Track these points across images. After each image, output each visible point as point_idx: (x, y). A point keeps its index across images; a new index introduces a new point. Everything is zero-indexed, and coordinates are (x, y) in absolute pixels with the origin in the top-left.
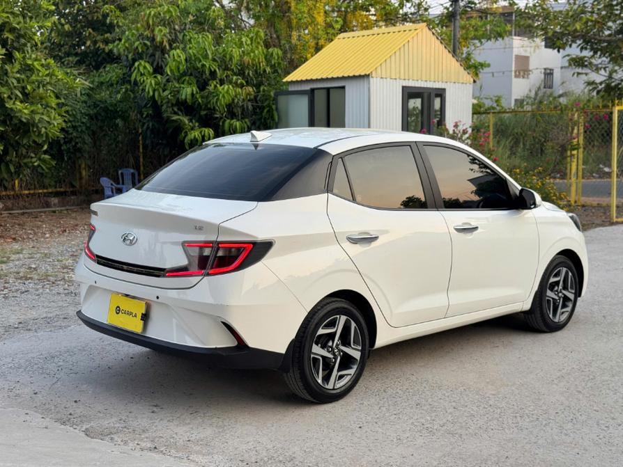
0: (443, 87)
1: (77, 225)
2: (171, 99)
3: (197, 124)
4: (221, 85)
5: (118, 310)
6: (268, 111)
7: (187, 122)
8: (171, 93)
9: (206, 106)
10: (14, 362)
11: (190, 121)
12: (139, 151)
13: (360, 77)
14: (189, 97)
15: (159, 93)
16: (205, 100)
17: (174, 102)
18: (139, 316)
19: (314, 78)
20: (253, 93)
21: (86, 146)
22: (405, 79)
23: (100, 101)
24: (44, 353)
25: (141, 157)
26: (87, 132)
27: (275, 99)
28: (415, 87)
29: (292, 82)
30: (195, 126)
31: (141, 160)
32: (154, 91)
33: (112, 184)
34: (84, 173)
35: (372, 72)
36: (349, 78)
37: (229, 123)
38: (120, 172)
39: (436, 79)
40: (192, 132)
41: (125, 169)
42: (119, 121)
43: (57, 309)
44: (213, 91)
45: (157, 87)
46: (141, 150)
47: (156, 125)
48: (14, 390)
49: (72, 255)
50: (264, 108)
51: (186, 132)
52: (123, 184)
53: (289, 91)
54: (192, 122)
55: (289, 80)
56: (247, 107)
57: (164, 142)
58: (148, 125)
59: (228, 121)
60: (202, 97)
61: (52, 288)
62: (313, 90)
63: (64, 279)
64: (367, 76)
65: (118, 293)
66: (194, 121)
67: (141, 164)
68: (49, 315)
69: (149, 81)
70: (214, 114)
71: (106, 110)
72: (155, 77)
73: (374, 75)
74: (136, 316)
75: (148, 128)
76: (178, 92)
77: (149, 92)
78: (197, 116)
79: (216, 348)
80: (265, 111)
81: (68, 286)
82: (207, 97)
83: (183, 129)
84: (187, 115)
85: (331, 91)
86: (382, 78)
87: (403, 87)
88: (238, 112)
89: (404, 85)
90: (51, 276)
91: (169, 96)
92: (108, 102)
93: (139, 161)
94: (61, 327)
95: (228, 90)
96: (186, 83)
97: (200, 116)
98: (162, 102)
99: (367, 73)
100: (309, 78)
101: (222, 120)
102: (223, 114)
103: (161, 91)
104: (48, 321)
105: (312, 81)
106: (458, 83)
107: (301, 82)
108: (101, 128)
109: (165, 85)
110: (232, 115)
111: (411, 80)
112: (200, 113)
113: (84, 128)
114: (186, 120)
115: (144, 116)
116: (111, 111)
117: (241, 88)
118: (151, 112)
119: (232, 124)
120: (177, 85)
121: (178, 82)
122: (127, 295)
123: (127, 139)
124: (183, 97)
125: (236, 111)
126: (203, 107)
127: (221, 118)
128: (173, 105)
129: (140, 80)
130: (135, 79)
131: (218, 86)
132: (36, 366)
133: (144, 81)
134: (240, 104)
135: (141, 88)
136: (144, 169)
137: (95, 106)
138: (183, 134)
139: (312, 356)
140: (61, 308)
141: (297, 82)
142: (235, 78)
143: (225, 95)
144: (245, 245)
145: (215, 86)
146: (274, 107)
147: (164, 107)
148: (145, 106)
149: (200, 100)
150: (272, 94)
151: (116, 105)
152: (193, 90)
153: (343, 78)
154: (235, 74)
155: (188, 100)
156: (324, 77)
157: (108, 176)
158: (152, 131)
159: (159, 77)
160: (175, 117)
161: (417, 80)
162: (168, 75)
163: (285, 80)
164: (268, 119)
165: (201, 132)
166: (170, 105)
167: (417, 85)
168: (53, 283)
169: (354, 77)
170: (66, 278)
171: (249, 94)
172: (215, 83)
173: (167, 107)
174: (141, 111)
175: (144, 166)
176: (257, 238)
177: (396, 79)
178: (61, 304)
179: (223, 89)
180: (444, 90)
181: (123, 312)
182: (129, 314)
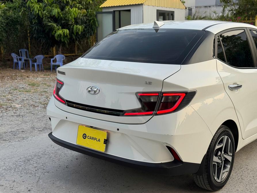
0: (173, 10)
1: (3, 77)
2: (47, 15)
3: (60, 27)
4: (71, 8)
5: (85, 136)
6: (93, 22)
7: (56, 26)
8: (47, 12)
9: (65, 18)
10: (5, 165)
11: (57, 26)
12: (28, 41)
13: (139, 5)
14: (56, 14)
15: (41, 12)
16: (64, 16)
17: (49, 16)
18: (102, 141)
19: (115, 5)
20: (86, 12)
21: (3, 38)
22: (158, 6)
23: (9, 16)
24: (22, 157)
25: (29, 44)
26: (4, 31)
27: (96, 16)
28: (162, 10)
29: (104, 8)
30: (59, 28)
31: (29, 45)
32: (39, 11)
33: (17, 57)
34: (2, 51)
35: (144, 3)
36: (133, 5)
37: (76, 26)
38: (20, 51)
39: (171, 7)
40: (59, 31)
41: (22, 49)
42: (19, 27)
43: (16, 126)
44: (68, 11)
45: (40, 9)
46: (29, 40)
47: (39, 28)
48: (14, 188)
49: (9, 93)
50: (91, 20)
51: (56, 31)
52: (21, 56)
53: (102, 12)
54: (58, 26)
55: (103, 6)
56: (84, 19)
57: (43, 36)
58: (35, 28)
59: (75, 26)
60: (63, 14)
61: (7, 112)
62: (114, 11)
63: (11, 107)
64: (142, 4)
65: (83, 125)
66: (59, 26)
67: (29, 47)
68: (13, 130)
69: (36, 6)
70: (68, 22)
71: (12, 21)
72: (39, 4)
73: (145, 4)
74: (99, 140)
75: (35, 29)
76: (51, 11)
77: (36, 11)
78: (60, 23)
79: (161, 163)
80: (92, 21)
81: (15, 111)
82: (65, 14)
83: (54, 29)
84: (55, 23)
85: (121, 12)
86: (148, 5)
87: (157, 10)
88: (79, 21)
89: (158, 9)
90: (3, 105)
91: (47, 13)
92: (13, 17)
93: (28, 45)
94: (23, 138)
95: (75, 11)
96: (54, 7)
97: (61, 23)
98: (43, 16)
99: (142, 3)
100: (113, 6)
101: (72, 25)
102: (72, 22)
103: (42, 11)
104: (14, 134)
105: (114, 7)
106: (179, 9)
107: (109, 7)
108: (10, 29)
109: (44, 8)
110: (77, 23)
111: (160, 7)
112: (61, 22)
113: (3, 29)
114: (55, 25)
115: (33, 23)
116: (15, 21)
117: (81, 10)
118: (37, 21)
119: (77, 27)
120: (50, 8)
121: (50, 7)
122: (92, 127)
123: (22, 35)
124: (54, 14)
125: (78, 21)
126: (63, 19)
127: (72, 24)
128: (48, 17)
129: (31, 5)
130: (29, 6)
131: (70, 9)
132: (21, 168)
133: (33, 6)
134: (81, 18)
135: (32, 9)
136: (31, 49)
137: (7, 19)
138: (54, 32)
139: (213, 163)
140: (18, 125)
141: (107, 8)
142: (78, 5)
143: (74, 13)
144: (180, 94)
145: (69, 9)
146: (96, 19)
147: (44, 19)
148: (34, 18)
149: (62, 16)
150: (95, 13)
151: (17, 18)
152: (58, 11)
153: (130, 5)
154: (78, 3)
155: (56, 16)
156: (121, 5)
157: (14, 52)
158: (37, 31)
159: (41, 4)
160: (50, 24)
161: (163, 7)
162: (45, 3)
163: (100, 7)
164: (93, 25)
165: (63, 31)
166: (47, 18)
167: (163, 9)
168: (6, 109)
169: (136, 5)
170: (13, 106)
171: (84, 13)
172: (69, 7)
173: (46, 19)
174: (31, 21)
175: (31, 48)
176: (188, 89)
177: (154, 6)
178: (17, 122)
179: (73, 10)
180: (173, 12)
181: (88, 137)
182: (94, 139)
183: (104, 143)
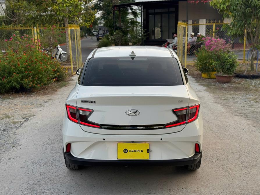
74: (142, 151)
122: (133, 142)
144: (197, 106)
181: (130, 151)
182: (136, 151)
183: (147, 152)
